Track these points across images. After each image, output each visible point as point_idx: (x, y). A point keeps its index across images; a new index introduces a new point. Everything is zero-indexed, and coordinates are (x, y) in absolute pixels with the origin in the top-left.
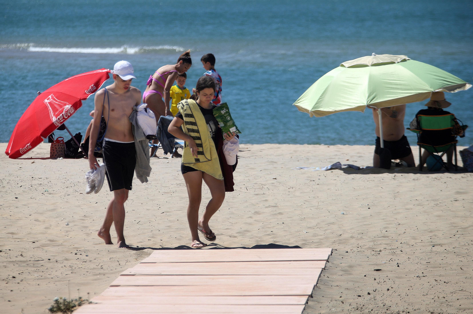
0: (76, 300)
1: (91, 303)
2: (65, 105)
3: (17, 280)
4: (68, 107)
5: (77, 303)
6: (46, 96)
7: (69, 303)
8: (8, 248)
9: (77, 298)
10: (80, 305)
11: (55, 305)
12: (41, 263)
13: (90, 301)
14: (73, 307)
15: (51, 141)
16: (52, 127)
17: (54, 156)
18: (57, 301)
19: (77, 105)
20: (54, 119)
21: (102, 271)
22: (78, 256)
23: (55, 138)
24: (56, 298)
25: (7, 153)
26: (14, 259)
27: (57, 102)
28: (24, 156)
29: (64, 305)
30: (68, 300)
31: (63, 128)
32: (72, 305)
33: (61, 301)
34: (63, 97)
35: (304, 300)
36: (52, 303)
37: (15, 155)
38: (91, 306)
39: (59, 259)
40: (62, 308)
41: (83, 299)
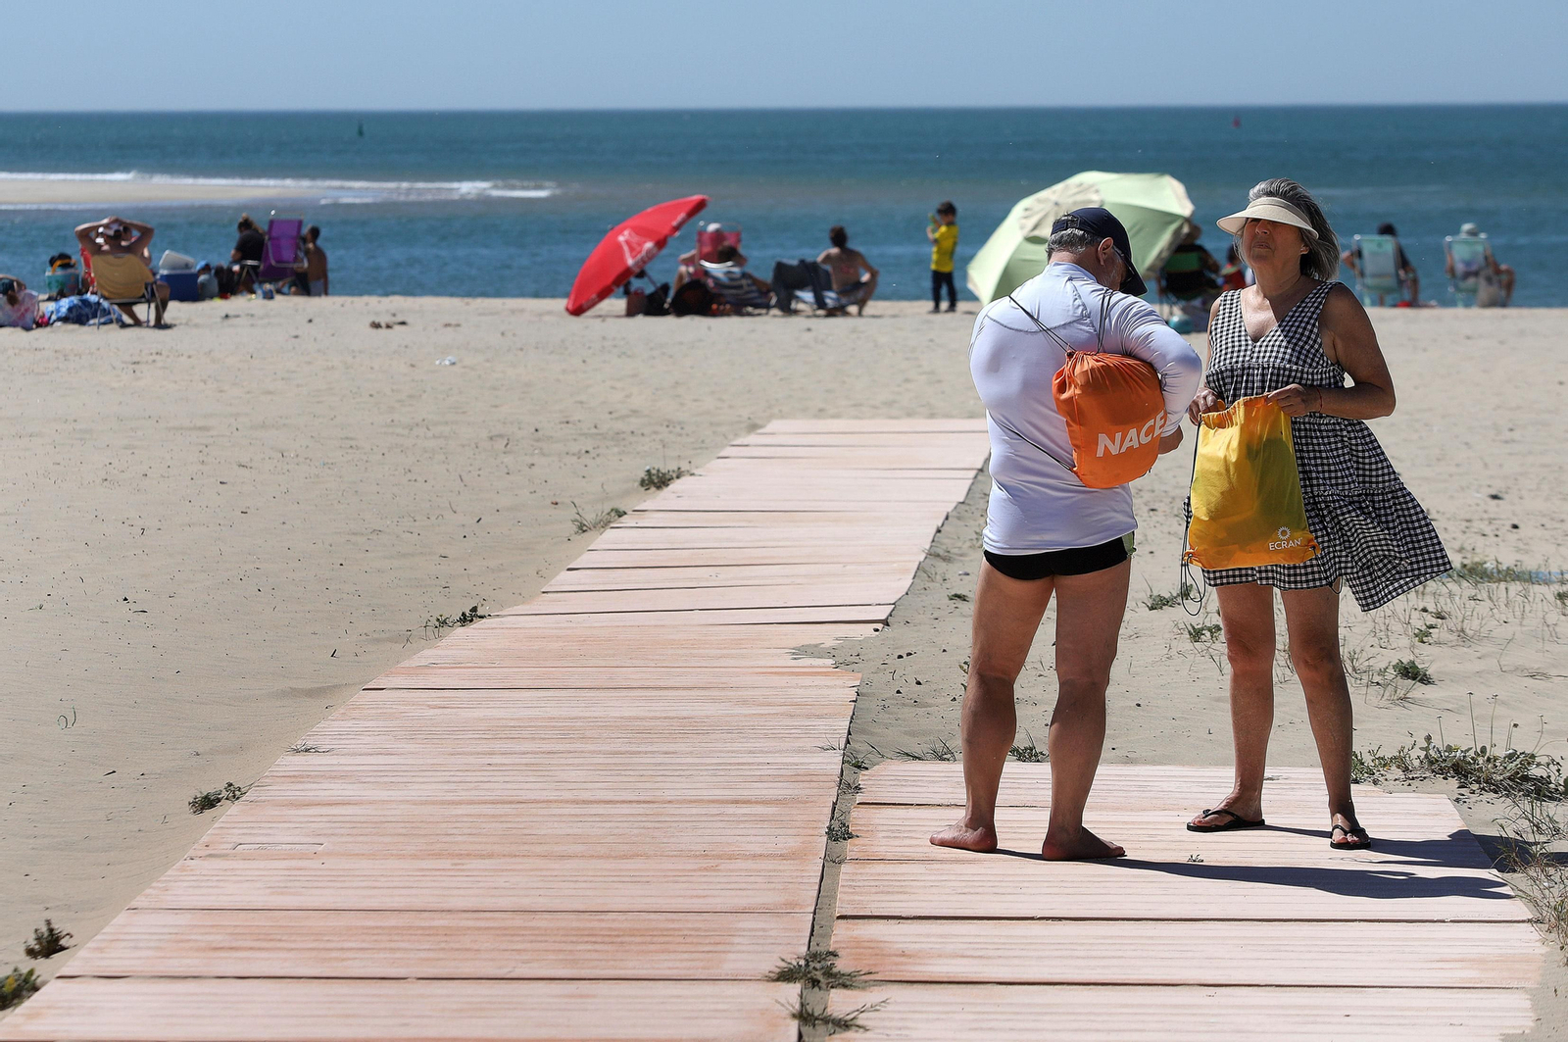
0: (674, 471)
1: (692, 474)
2: (645, 242)
3: (592, 454)
4: (649, 245)
5: (674, 475)
6: (621, 232)
7: (664, 474)
8: (576, 418)
9: (676, 469)
10: (678, 477)
11: (646, 478)
12: (622, 436)
13: (692, 472)
14: (669, 480)
15: (627, 293)
16: (628, 272)
17: (631, 312)
18: (648, 471)
19: (661, 244)
20: (630, 262)
21: (703, 445)
22: (671, 428)
23: (633, 289)
24: (648, 468)
25: (567, 309)
26: (586, 431)
27: (635, 239)
28: (589, 313)
29: (658, 477)
30: (663, 471)
31: (641, 274)
32: (668, 477)
33: (654, 472)
34: (643, 232)
35: (972, 474)
36: (642, 475)
37: (577, 311)
38: (692, 477)
39: (645, 432)
40: (656, 481)
41: (683, 469)
